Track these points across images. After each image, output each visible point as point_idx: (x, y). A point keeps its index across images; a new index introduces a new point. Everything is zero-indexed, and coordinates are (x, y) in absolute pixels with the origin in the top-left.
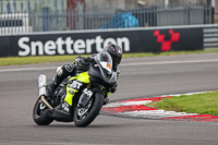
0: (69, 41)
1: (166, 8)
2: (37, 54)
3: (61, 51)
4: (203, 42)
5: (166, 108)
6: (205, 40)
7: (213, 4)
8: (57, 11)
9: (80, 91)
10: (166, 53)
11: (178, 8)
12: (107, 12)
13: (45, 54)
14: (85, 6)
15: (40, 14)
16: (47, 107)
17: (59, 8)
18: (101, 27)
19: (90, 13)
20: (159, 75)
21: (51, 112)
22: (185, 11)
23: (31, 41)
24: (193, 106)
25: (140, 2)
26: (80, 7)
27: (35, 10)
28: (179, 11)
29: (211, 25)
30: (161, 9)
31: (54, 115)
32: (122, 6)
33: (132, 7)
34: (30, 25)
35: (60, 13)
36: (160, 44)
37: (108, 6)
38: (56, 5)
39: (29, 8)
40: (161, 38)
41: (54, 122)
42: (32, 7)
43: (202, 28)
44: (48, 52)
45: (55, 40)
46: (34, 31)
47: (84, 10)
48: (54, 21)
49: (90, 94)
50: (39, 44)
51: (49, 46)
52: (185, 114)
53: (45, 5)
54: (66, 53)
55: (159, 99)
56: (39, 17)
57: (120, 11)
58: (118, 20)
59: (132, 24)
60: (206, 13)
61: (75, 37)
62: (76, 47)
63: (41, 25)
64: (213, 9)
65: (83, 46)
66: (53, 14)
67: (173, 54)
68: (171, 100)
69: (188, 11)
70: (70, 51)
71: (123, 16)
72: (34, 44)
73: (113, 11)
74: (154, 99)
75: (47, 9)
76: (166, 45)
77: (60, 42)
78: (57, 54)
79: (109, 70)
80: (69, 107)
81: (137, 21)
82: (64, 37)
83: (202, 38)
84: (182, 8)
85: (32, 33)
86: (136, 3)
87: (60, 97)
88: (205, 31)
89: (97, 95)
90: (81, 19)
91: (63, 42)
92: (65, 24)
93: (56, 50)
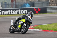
0: (12, 11)
1: (37, 2)
2: (3, 14)
3: (9, 13)
4: (46, 11)
5: (37, 28)
6: (47, 11)
7: (49, 1)
8: (8, 3)
9: (23, 24)
10: (37, 14)
11: (40, 2)
12: (21, 3)
13: (5, 14)
14: (16, 2)
15: (4, 4)
16: (13, 28)
17: (9, 2)
18: (20, 7)
19: (17, 4)
20: (35, 20)
21: (14, 30)
22: (42, 3)
23: (1, 11)
24: (44, 28)
25: (30, 1)
26: (14, 2)
27: (3, 3)
28: (40, 3)
29: (49, 7)
30: (36, 3)
31: (15, 31)
32: (25, 2)
33: (28, 2)
34: (1, 7)
35: (9, 4)
36: (35, 12)
37: (22, 2)
38: (8, 1)
39: (1, 2)
40: (35, 10)
41: (15, 32)
42: (2, 2)
43: (46, 8)
44: (6, 14)
45: (8, 11)
46: (2, 8)
47: (15, 3)
48: (8, 6)
49: (25, 25)
50: (4, 12)
51: (6, 12)
52: (42, 30)
53: (5, 2)
54: (11, 14)
55: (35, 26)
56: (4, 5)
57: (25, 3)
58: (24, 5)
59: (28, 6)
60: (47, 3)
61: (13, 10)
62: (13, 12)
63: (4, 7)
64: (49, 2)
65: (15, 12)
66: (7, 4)
67: (39, 14)
68: (38, 26)
69: (43, 3)
70: (12, 13)
71: (26, 4)
72: (2, 12)
73: (23, 3)
74: (34, 26)
75: (6, 2)
76: (37, 12)
77: (9, 11)
78: (8, 14)
79: (30, 18)
80: (20, 28)
81: (29, 6)
82: (10, 10)
83: (46, 10)
84: (41, 2)
85: (2, 9)
86: (29, 1)
87: (17, 26)
88: (47, 8)
89: (27, 25)
90: (15, 5)
91: (10, 11)
92: (10, 6)
93: (8, 13)
